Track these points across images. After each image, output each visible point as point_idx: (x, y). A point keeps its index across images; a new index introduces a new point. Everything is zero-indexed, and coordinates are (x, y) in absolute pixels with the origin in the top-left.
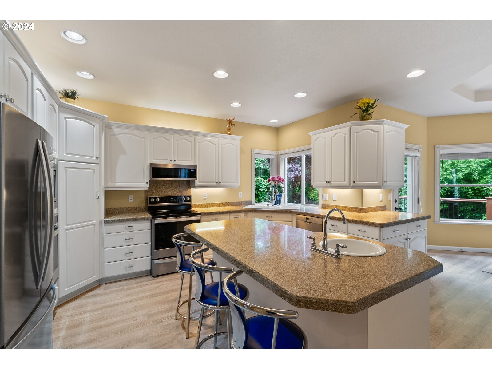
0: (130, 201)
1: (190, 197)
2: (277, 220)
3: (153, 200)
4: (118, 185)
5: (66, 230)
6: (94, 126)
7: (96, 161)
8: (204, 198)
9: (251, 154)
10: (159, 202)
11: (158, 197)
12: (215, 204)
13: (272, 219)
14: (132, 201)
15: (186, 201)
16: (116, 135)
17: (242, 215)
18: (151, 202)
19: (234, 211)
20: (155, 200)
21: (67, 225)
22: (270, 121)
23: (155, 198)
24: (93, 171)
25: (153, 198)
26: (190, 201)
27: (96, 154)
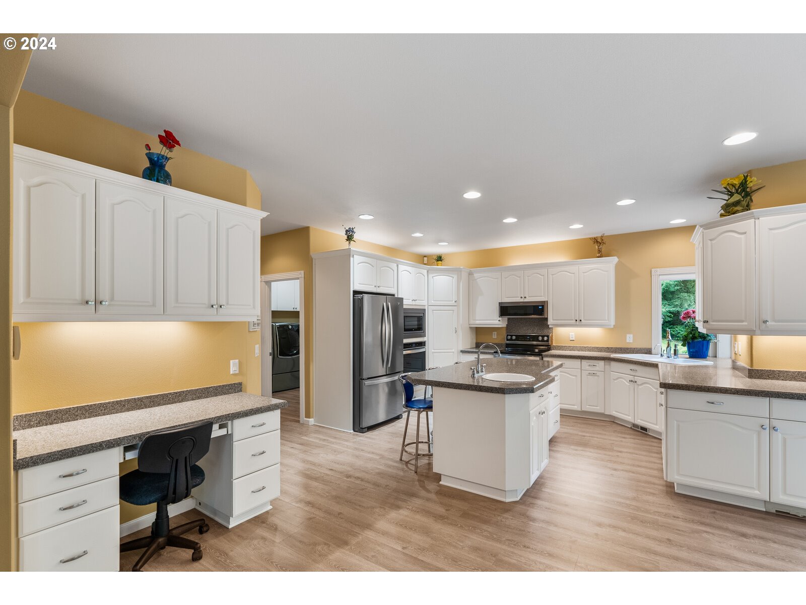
0: (493, 337)
1: (548, 336)
2: (640, 375)
3: (509, 337)
4: (478, 322)
5: (433, 353)
6: (453, 277)
7: (455, 304)
8: (571, 339)
9: (651, 277)
10: (515, 340)
11: (515, 335)
12: (585, 347)
13: (637, 374)
14: (496, 337)
15: (543, 340)
16: (476, 280)
17: (602, 363)
18: (507, 340)
19: (587, 357)
20: (511, 338)
21: (434, 350)
22: (671, 222)
23: (512, 336)
24: (452, 311)
25: (510, 335)
26: (548, 341)
27: (455, 298)
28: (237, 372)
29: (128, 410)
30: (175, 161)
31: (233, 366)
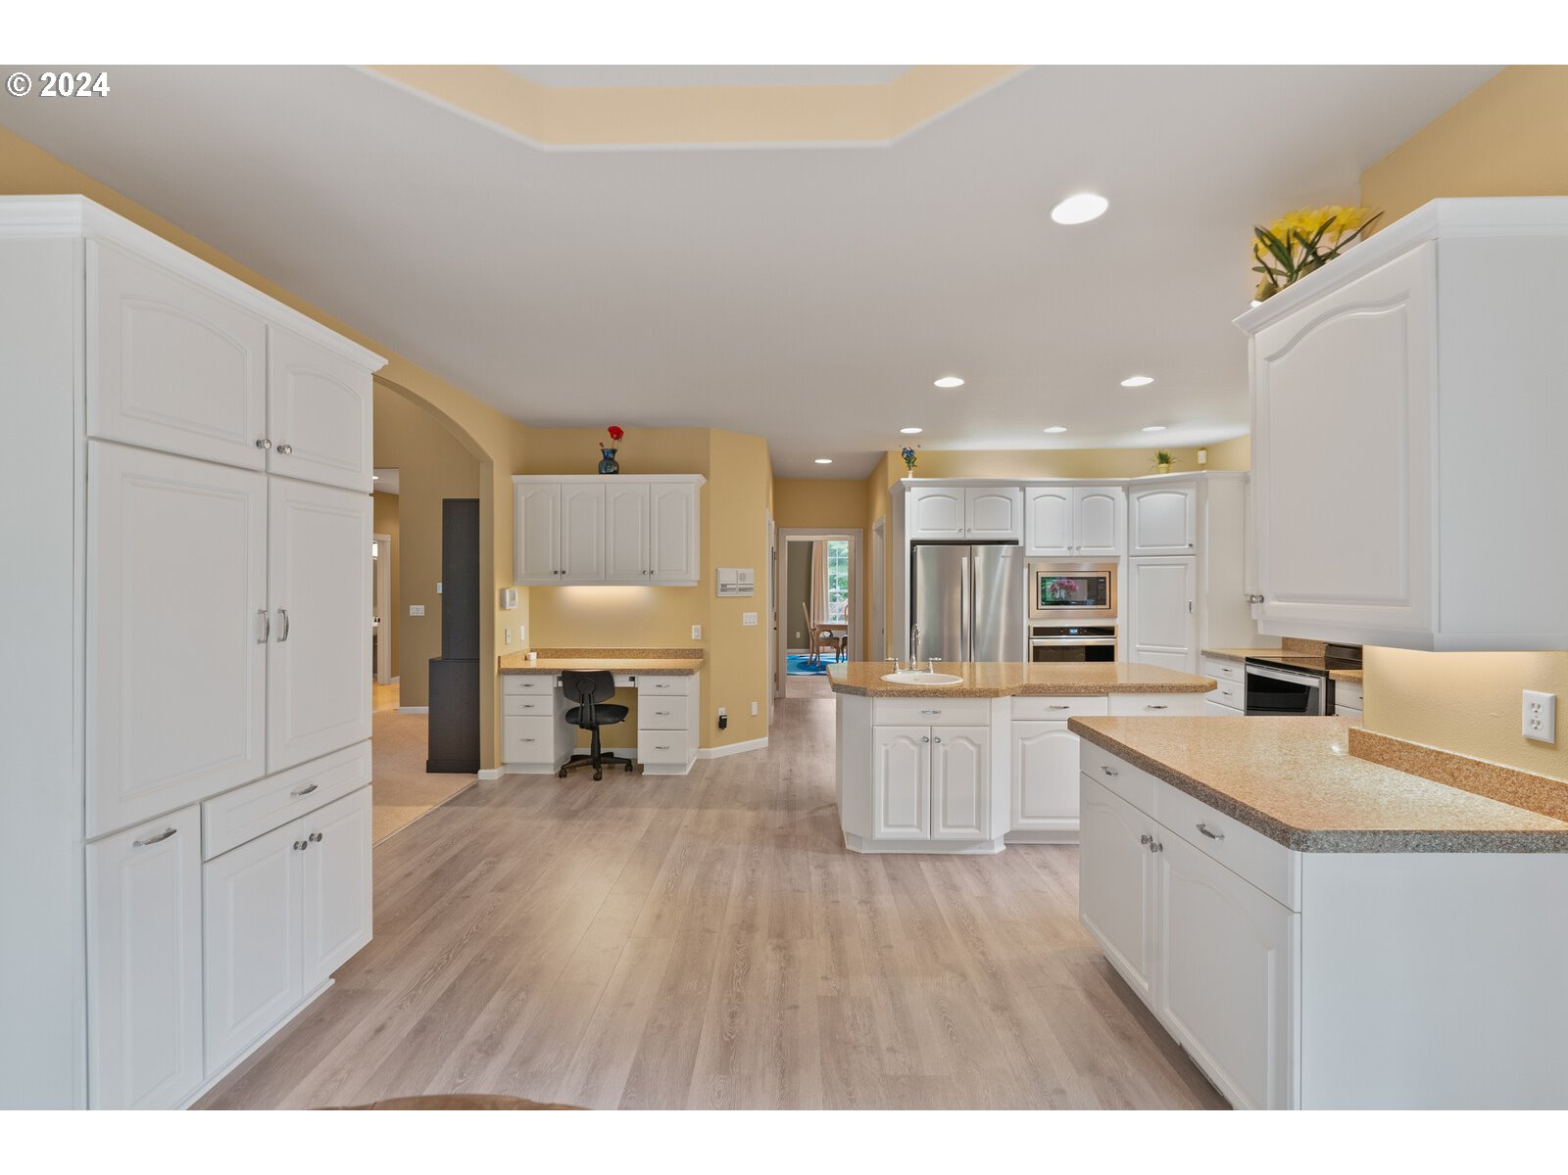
5: (1139, 651)
6: (1186, 495)
7: (1191, 551)
21: (1140, 644)
24: (1183, 567)
27: (1191, 538)
28: (700, 638)
29: (604, 657)
30: (624, 451)
31: (695, 632)
